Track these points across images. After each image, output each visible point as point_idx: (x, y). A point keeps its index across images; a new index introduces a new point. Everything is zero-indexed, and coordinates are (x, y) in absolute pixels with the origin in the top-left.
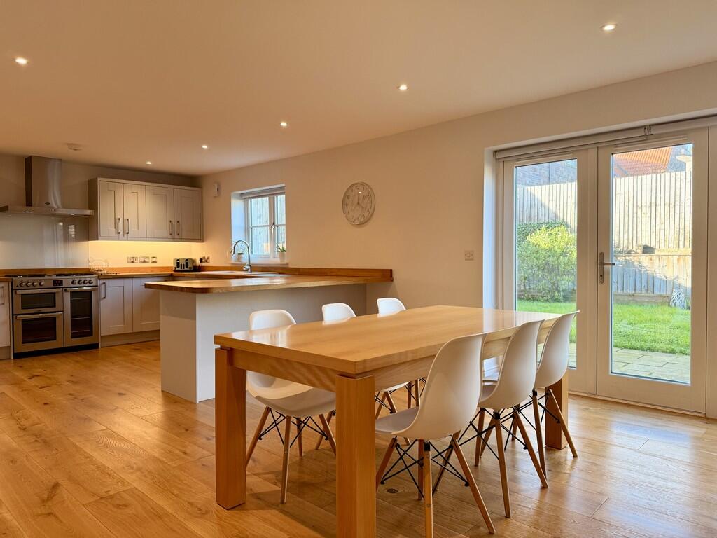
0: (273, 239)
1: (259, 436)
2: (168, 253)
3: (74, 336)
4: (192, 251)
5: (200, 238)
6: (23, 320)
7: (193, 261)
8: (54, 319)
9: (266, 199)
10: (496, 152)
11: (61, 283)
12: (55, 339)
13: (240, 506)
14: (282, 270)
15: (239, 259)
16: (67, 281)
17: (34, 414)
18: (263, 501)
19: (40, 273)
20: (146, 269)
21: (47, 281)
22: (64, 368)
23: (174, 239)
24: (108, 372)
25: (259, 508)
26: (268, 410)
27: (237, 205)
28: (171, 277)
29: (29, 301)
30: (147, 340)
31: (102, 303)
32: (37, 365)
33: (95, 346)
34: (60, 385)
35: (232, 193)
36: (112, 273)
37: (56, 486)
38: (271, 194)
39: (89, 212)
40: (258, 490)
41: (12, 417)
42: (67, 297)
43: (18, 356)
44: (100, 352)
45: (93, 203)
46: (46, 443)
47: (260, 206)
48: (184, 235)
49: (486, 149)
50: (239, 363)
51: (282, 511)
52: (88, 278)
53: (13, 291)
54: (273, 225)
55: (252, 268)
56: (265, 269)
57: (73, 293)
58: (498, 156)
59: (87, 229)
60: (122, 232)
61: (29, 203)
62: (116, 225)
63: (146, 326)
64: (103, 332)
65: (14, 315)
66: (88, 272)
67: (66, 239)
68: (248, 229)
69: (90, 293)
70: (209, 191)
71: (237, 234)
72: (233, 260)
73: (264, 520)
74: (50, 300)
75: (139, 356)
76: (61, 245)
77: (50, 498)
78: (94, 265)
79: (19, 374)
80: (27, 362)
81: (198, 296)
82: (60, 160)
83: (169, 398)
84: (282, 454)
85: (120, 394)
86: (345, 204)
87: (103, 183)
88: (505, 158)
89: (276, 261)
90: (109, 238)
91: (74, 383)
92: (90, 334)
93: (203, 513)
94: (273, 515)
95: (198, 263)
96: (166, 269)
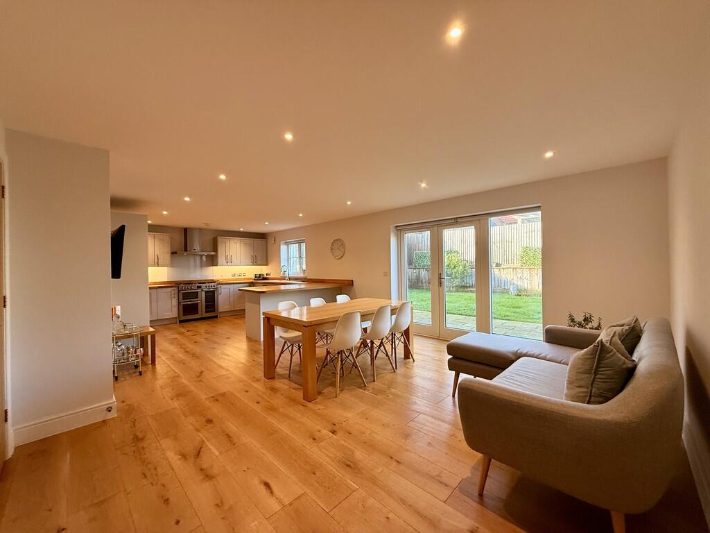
0: (301, 264)
1: (282, 352)
2: (251, 271)
3: (206, 312)
4: (263, 270)
5: (267, 264)
6: (184, 305)
7: (263, 275)
8: (197, 304)
9: (297, 245)
10: (397, 227)
11: (200, 287)
12: (197, 313)
13: (273, 378)
14: (304, 280)
15: (284, 274)
16: (203, 286)
17: (191, 346)
18: (282, 376)
19: (190, 283)
20: (240, 279)
21: (194, 286)
22: (202, 327)
23: (253, 265)
24: (223, 329)
25: (279, 379)
26: (285, 342)
27: (283, 248)
28: (252, 284)
29: (186, 296)
30: (239, 314)
31: (219, 296)
32: (191, 326)
33: (216, 317)
34: (201, 334)
35: (282, 242)
36: (225, 282)
37: (202, 372)
38: (299, 242)
39: (213, 253)
40: (281, 373)
41: (181, 348)
42: (203, 293)
43: (181, 322)
44: (219, 319)
45: (215, 249)
46: (197, 357)
47: (294, 247)
48: (259, 262)
49: (391, 226)
50: (272, 323)
51: (290, 380)
52: (213, 284)
53: (179, 291)
54: (300, 257)
55: (290, 279)
56: (296, 279)
57: (206, 291)
58: (398, 228)
59: (213, 261)
60: (229, 261)
61: (186, 250)
62: (226, 258)
63: (239, 307)
64: (220, 311)
65: (179, 303)
66: (213, 282)
67: (201, 266)
68: (289, 259)
69: (214, 291)
70: (271, 241)
71: (283, 262)
72: (282, 275)
73: (281, 382)
74: (196, 295)
75: (236, 321)
76: (198, 268)
77: (200, 376)
78: (215, 278)
79: (182, 330)
80: (186, 324)
81: (261, 294)
82: (200, 229)
83: (249, 339)
84: (290, 359)
85: (228, 338)
86: (332, 249)
87: (220, 239)
88: (400, 230)
89: (301, 275)
90: (222, 265)
91: (208, 333)
92: (214, 311)
93: (258, 380)
94: (286, 381)
95: (265, 276)
96: (251, 279)
